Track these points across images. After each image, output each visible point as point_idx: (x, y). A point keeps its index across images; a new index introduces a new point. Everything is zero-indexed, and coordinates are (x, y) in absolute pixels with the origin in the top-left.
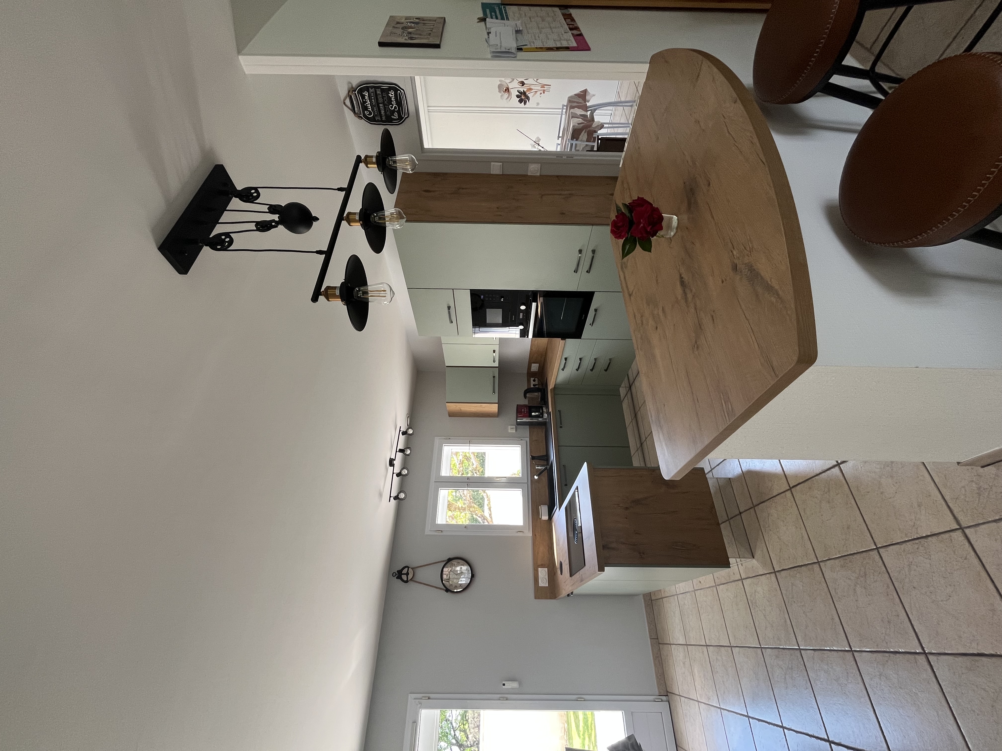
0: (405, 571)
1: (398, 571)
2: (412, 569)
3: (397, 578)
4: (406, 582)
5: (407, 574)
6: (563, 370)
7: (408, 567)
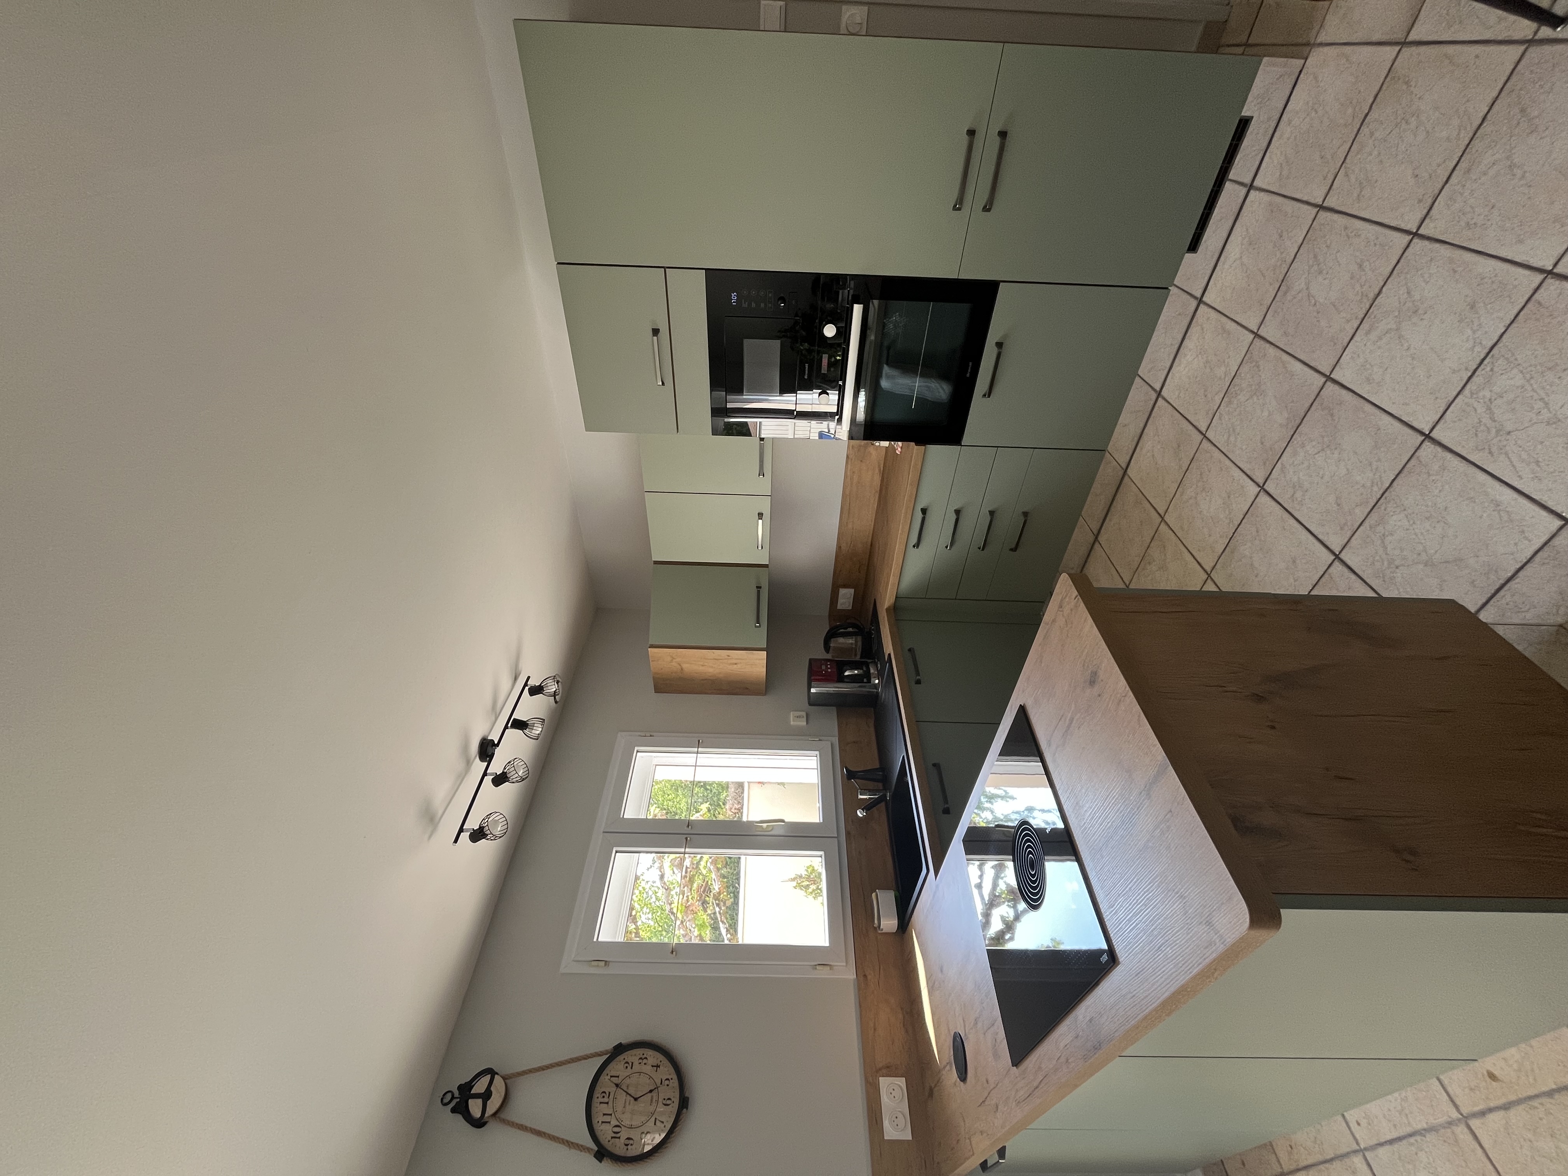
0: (480, 1087)
1: (460, 1088)
2: (504, 1078)
3: (453, 1111)
4: (479, 1124)
5: (486, 1096)
6: (917, 545)
7: (491, 1072)
